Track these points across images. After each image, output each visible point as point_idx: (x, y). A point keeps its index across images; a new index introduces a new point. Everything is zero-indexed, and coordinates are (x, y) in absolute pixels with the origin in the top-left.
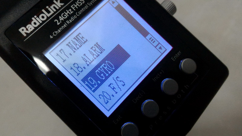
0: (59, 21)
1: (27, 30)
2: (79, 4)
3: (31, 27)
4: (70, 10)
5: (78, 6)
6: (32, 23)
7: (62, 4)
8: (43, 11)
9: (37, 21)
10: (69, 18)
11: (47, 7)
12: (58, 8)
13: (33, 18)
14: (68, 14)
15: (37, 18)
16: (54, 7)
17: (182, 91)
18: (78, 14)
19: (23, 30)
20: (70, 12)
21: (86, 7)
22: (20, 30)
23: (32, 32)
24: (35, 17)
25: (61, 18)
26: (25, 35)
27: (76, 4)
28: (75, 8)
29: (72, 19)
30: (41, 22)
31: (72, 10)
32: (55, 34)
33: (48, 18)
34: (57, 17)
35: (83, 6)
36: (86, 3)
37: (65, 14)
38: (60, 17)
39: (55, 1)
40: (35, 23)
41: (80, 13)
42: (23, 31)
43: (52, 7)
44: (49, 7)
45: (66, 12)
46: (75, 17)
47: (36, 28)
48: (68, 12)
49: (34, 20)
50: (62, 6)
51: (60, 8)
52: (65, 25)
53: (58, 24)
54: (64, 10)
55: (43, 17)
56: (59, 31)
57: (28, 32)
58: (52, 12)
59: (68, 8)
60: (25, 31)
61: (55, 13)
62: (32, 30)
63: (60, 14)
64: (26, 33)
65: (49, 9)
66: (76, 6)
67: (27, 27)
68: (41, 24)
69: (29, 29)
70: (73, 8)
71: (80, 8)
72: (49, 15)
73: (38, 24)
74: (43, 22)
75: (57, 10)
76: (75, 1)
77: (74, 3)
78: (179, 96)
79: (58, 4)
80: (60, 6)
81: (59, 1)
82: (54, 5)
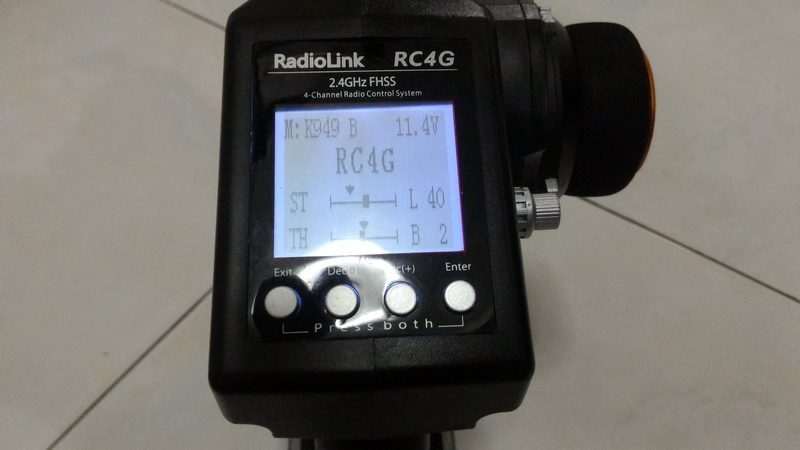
0: (336, 84)
1: (285, 62)
2: (385, 83)
3: (292, 63)
4: (365, 81)
5: (379, 83)
6: (300, 59)
7: (362, 65)
8: (329, 55)
10: (352, 90)
11: (338, 54)
12: (350, 66)
13: (306, 54)
14: (357, 84)
15: (312, 59)
16: (347, 61)
17: (415, 322)
18: (370, 94)
19: (280, 58)
20: (362, 82)
21: (390, 94)
22: (277, 56)
23: (288, 70)
24: (312, 54)
25: (342, 82)
26: (276, 66)
27: (379, 79)
28: (374, 84)
29: (356, 94)
30: (312, 66)
31: (368, 83)
32: (315, 95)
33: (326, 68)
34: (338, 77)
35: (389, 89)
36: (395, 88)
37: (352, 80)
38: (342, 79)
39: (355, 54)
40: (303, 62)
41: (374, 94)
42: (279, 60)
43: (344, 59)
44: (341, 57)
45: (357, 79)
46: (363, 95)
47: (298, 69)
48: (359, 81)
49: (306, 57)
50: (359, 68)
51: (353, 68)
52: (338, 95)
53: (331, 86)
54: (357, 76)
55: (320, 62)
56: (324, 96)
57: (284, 66)
58: (338, 65)
59: (365, 76)
60: (282, 62)
61: (341, 69)
62: (290, 67)
63: (345, 76)
64: (280, 65)
65: (338, 59)
66: (377, 81)
67: (289, 59)
68: (309, 69)
69: (288, 63)
70: (371, 82)
71: (380, 88)
72: (330, 66)
73: (306, 66)
74: (315, 69)
75: (347, 68)
76: (384, 75)
77: (379, 75)
78: (403, 325)
79: (356, 61)
80: (356, 66)
81: (361, 58)
82: (349, 58)
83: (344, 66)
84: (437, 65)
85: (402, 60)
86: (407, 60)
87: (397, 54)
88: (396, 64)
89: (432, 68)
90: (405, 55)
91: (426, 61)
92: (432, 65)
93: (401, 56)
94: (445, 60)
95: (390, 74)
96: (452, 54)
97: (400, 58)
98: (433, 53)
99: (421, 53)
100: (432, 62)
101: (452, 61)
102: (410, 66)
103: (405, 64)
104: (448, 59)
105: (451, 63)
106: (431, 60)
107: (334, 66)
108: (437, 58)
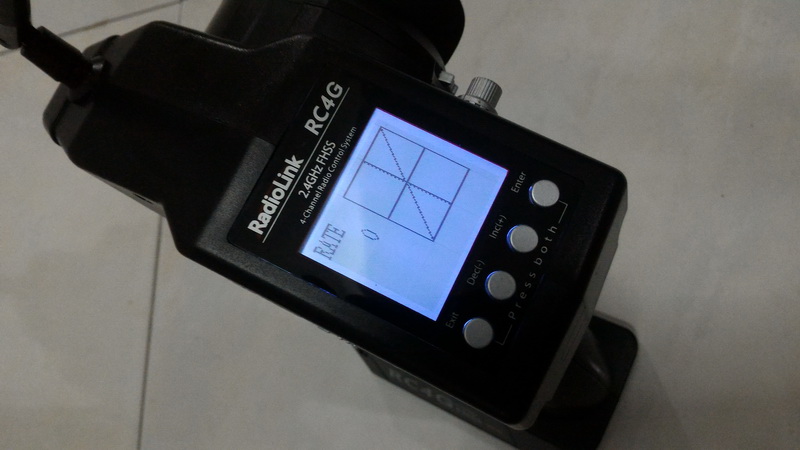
0: (306, 192)
1: (261, 223)
2: (328, 152)
3: (265, 217)
4: (317, 166)
5: (326, 156)
6: (265, 208)
7: (301, 161)
8: (275, 183)
9: (271, 204)
10: (319, 182)
11: (279, 175)
12: (296, 171)
13: (264, 201)
14: (316, 174)
15: (270, 199)
16: (290, 171)
17: (546, 239)
18: (332, 169)
19: (254, 225)
20: (317, 170)
21: (341, 153)
22: (250, 227)
23: (270, 224)
24: (266, 197)
25: (308, 186)
26: (261, 232)
27: (322, 154)
28: (324, 161)
29: (326, 180)
30: (278, 203)
31: (320, 165)
32: (307, 214)
33: (287, 192)
34: (301, 186)
35: (336, 152)
36: (338, 146)
37: (311, 177)
38: (305, 184)
39: (287, 161)
40: (270, 208)
41: (334, 166)
42: (255, 227)
43: (286, 172)
44: (282, 174)
45: (312, 172)
46: (329, 175)
47: (274, 216)
48: (315, 172)
49: (266, 203)
50: (302, 165)
51: (300, 170)
52: (317, 195)
53: (306, 196)
54: (308, 170)
55: (278, 194)
56: (312, 208)
57: (265, 226)
58: (290, 181)
59: (313, 164)
60: (259, 226)
61: (294, 180)
62: (268, 221)
63: (303, 180)
64: (260, 229)
65: (284, 177)
66: (324, 157)
67: (259, 218)
68: (279, 207)
69: (263, 221)
70: (321, 162)
71: (331, 159)
72: (286, 188)
73: (274, 208)
74: (282, 201)
76: (320, 148)
77: (319, 152)
78: (544, 250)
79: (294, 163)
80: (299, 167)
81: (294, 158)
82: (288, 168)
83: (293, 176)
84: (336, 101)
85: (315, 126)
86: (317, 122)
87: (307, 126)
88: (317, 133)
89: (336, 106)
90: (311, 121)
91: (328, 107)
92: (333, 105)
93: (311, 125)
94: (336, 93)
95: (323, 143)
96: (333, 83)
97: (312, 127)
98: (324, 98)
99: (317, 108)
100: (331, 103)
101: (338, 87)
102: (325, 123)
103: (320, 126)
104: (335, 89)
105: (341, 89)
106: (328, 104)
107: (288, 184)
108: (329, 98)
